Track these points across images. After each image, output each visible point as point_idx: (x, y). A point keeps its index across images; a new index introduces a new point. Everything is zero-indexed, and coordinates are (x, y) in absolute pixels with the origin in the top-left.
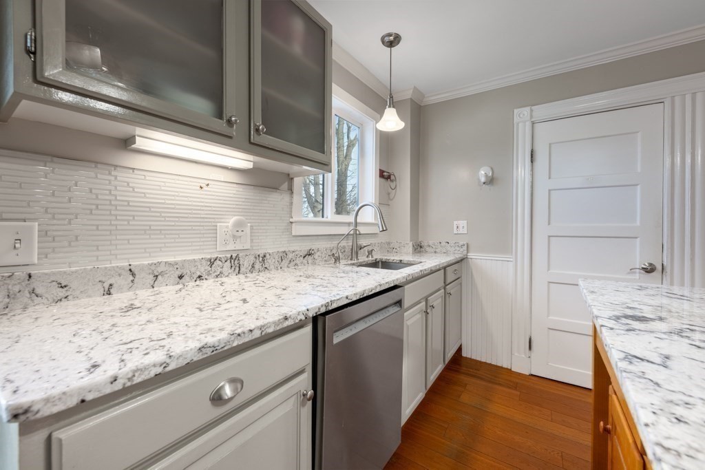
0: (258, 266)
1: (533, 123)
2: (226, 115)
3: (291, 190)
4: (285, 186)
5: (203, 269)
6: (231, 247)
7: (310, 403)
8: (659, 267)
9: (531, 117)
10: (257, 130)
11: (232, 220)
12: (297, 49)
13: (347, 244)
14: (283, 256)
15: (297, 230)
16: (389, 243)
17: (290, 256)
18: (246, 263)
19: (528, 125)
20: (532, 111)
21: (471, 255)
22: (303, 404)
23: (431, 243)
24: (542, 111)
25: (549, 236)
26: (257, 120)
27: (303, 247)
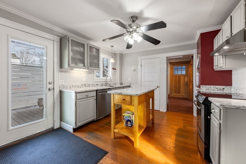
0: (88, 86)
1: (141, 60)
2: (85, 66)
3: (94, 73)
4: (93, 73)
5: (81, 86)
6: (84, 83)
7: (96, 100)
8: (159, 86)
9: (141, 58)
10: (89, 67)
11: (85, 79)
12: (94, 53)
13: (105, 83)
14: (93, 85)
15: (95, 80)
16: (115, 83)
17: (94, 85)
18: (87, 86)
19: (140, 60)
20: (141, 57)
21: (131, 85)
22: (95, 100)
23: (124, 83)
24: (143, 57)
25: (144, 81)
26: (89, 66)
27: (96, 83)
